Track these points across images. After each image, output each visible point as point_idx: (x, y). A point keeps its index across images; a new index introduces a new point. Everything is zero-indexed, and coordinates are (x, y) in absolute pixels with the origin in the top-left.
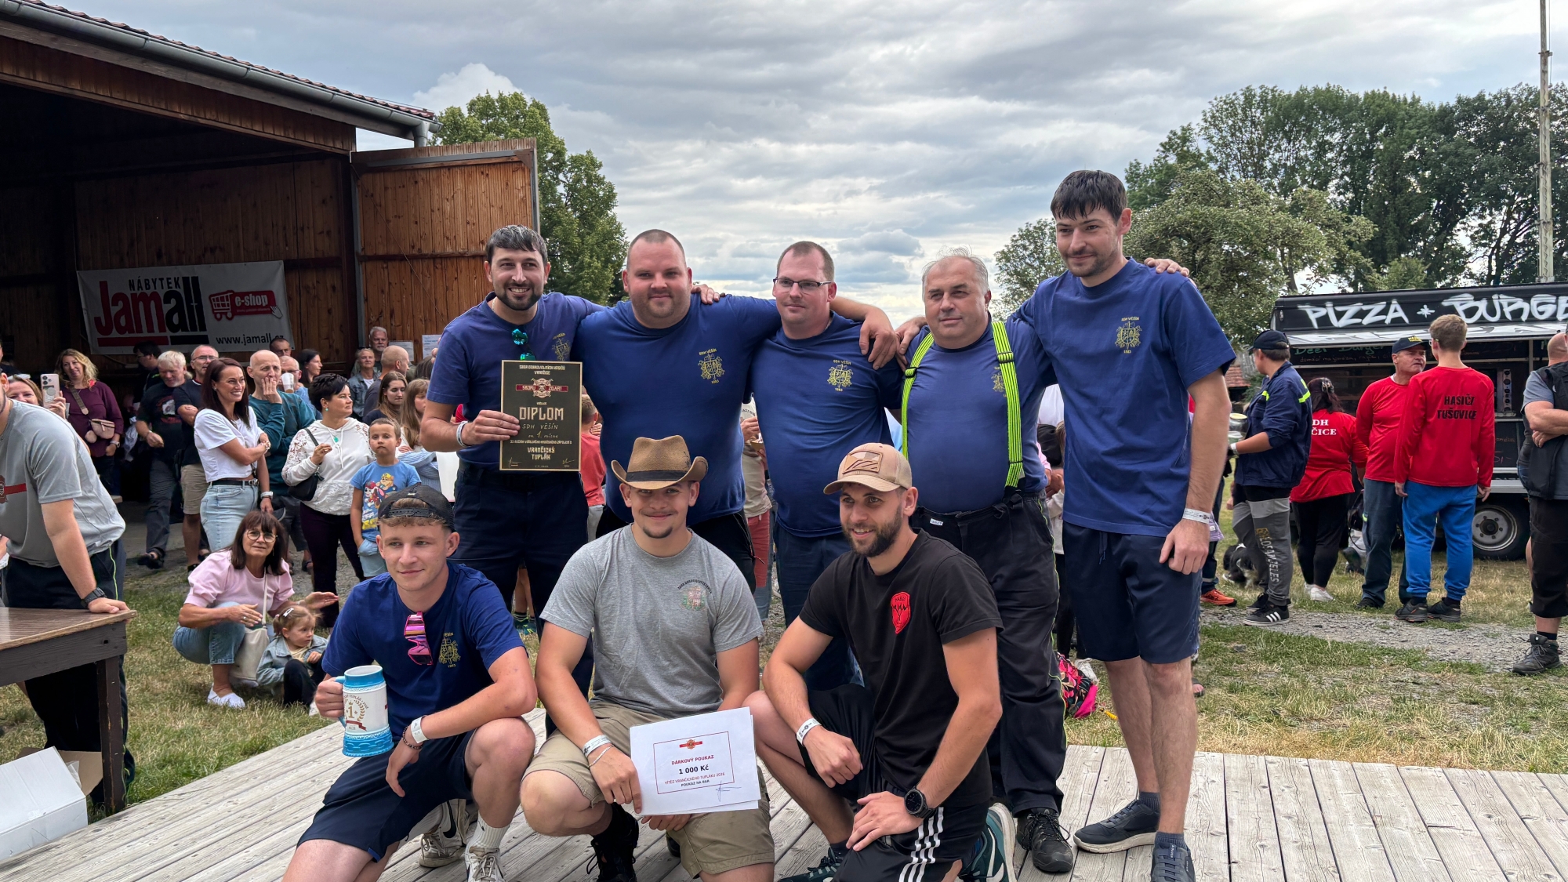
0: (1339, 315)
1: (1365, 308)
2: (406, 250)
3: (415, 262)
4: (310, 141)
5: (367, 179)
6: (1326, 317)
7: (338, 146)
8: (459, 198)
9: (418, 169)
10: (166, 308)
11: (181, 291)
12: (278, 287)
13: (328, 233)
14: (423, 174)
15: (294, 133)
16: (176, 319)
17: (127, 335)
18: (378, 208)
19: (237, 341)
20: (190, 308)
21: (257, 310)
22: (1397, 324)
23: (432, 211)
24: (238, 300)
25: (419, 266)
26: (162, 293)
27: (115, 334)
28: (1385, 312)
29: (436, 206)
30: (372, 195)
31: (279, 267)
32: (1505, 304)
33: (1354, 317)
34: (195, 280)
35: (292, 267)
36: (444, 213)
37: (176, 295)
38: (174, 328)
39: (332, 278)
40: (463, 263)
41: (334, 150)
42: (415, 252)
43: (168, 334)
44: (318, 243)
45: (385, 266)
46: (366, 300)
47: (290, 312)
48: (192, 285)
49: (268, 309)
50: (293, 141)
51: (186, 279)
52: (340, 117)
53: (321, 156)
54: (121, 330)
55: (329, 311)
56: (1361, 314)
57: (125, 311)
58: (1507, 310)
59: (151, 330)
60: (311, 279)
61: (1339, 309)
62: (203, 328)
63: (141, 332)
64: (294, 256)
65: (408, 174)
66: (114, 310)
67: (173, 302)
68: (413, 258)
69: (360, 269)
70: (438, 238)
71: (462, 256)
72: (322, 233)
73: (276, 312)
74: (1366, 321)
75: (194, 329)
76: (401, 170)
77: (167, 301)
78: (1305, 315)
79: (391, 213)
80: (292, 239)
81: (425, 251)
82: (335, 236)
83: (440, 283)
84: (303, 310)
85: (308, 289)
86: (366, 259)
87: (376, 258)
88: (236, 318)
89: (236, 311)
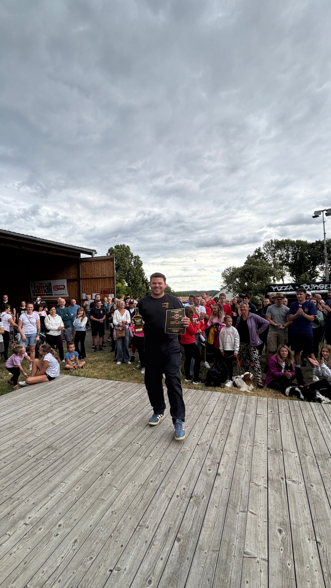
0: (279, 288)
1: (284, 287)
2: (89, 276)
4: (71, 256)
5: (82, 263)
6: (276, 288)
10: (45, 289)
11: (48, 285)
12: (65, 284)
13: (75, 274)
14: (93, 262)
16: (47, 291)
17: (38, 294)
18: (84, 269)
19: (58, 295)
20: (49, 288)
21: (62, 289)
22: (291, 290)
24: (58, 287)
25: (92, 280)
26: (44, 286)
27: (36, 294)
28: (288, 288)
29: (96, 268)
30: (83, 266)
31: (66, 280)
32: (313, 286)
33: (282, 289)
34: (51, 283)
35: (69, 281)
36: (97, 270)
37: (47, 286)
38: (47, 292)
39: (76, 283)
40: (100, 279)
41: (76, 258)
43: (46, 293)
44: (72, 276)
45: (86, 280)
46: (82, 286)
47: (68, 289)
48: (50, 284)
49: (64, 289)
50: (67, 256)
51: (49, 283)
52: (77, 252)
53: (73, 259)
54: (37, 293)
55: (75, 289)
56: (284, 288)
57: (38, 289)
58: (314, 287)
59: (42, 293)
60: (72, 283)
61: (279, 287)
62: (52, 292)
63: (40, 293)
64: (68, 278)
66: (36, 289)
67: (47, 287)
68: (91, 278)
69: (81, 281)
70: (96, 274)
71: (100, 278)
73: (65, 289)
74: (285, 289)
75: (50, 293)
77: (45, 287)
78: (272, 288)
79: (87, 269)
80: (68, 275)
81: (93, 277)
82: (77, 274)
83: (96, 283)
84: (70, 289)
85: (71, 285)
86: (82, 279)
87: (84, 279)
88: (58, 290)
89: (58, 289)
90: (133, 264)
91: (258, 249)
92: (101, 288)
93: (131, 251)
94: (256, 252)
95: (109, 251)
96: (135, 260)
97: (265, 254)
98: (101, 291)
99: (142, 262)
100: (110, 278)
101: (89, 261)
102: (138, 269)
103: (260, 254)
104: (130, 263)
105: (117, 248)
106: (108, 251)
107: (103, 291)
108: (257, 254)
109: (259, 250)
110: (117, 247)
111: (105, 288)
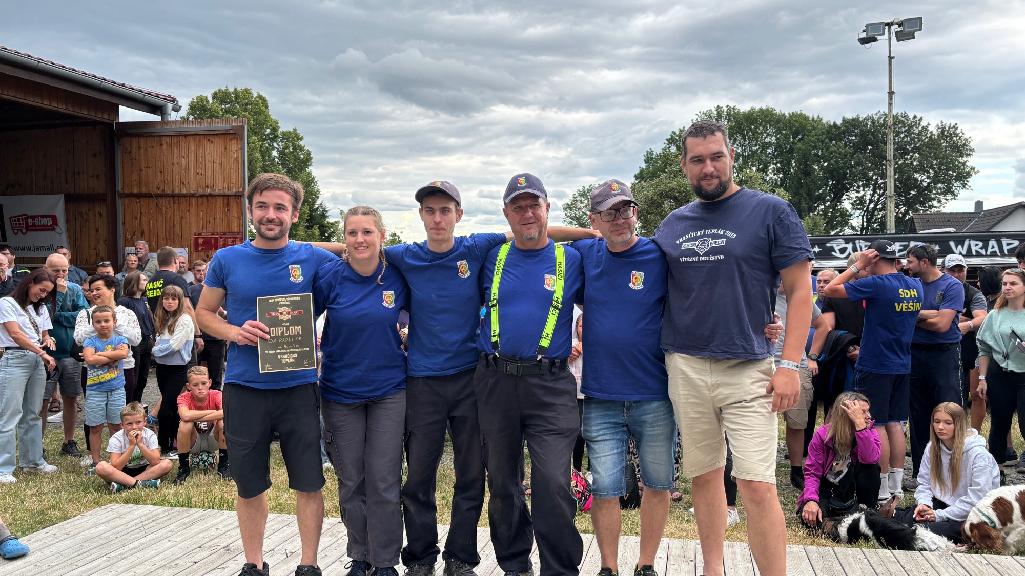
2: (153, 190)
3: (160, 199)
4: (84, 113)
5: (125, 140)
7: (105, 117)
8: (192, 156)
9: (163, 136)
12: (60, 212)
13: (98, 176)
14: (167, 139)
15: (73, 107)
18: (134, 161)
19: (29, 249)
21: (43, 228)
23: (173, 164)
24: (30, 220)
25: (162, 201)
29: (175, 161)
30: (130, 152)
31: (61, 198)
35: (70, 199)
36: (181, 166)
39: (101, 209)
40: (193, 200)
41: (102, 120)
42: (160, 192)
44: (86, 185)
45: (138, 200)
46: (124, 223)
47: (70, 229)
49: (52, 227)
50: (72, 113)
52: (106, 98)
53: (94, 123)
55: (97, 230)
60: (84, 208)
62: (5, 239)
64: (72, 192)
65: (156, 139)
68: (158, 196)
69: (119, 202)
70: (177, 184)
71: (193, 195)
72: (93, 176)
73: (58, 230)
76: (151, 136)
79: (143, 165)
80: (70, 180)
81: (167, 192)
82: (104, 178)
83: (177, 213)
84: (78, 229)
85: (81, 214)
86: (124, 196)
87: (132, 195)
88: (28, 233)
89: (29, 228)
92: (194, 230)
98: (196, 240)
100: (227, 197)
107: (200, 243)
108: (673, 149)
111: (209, 230)
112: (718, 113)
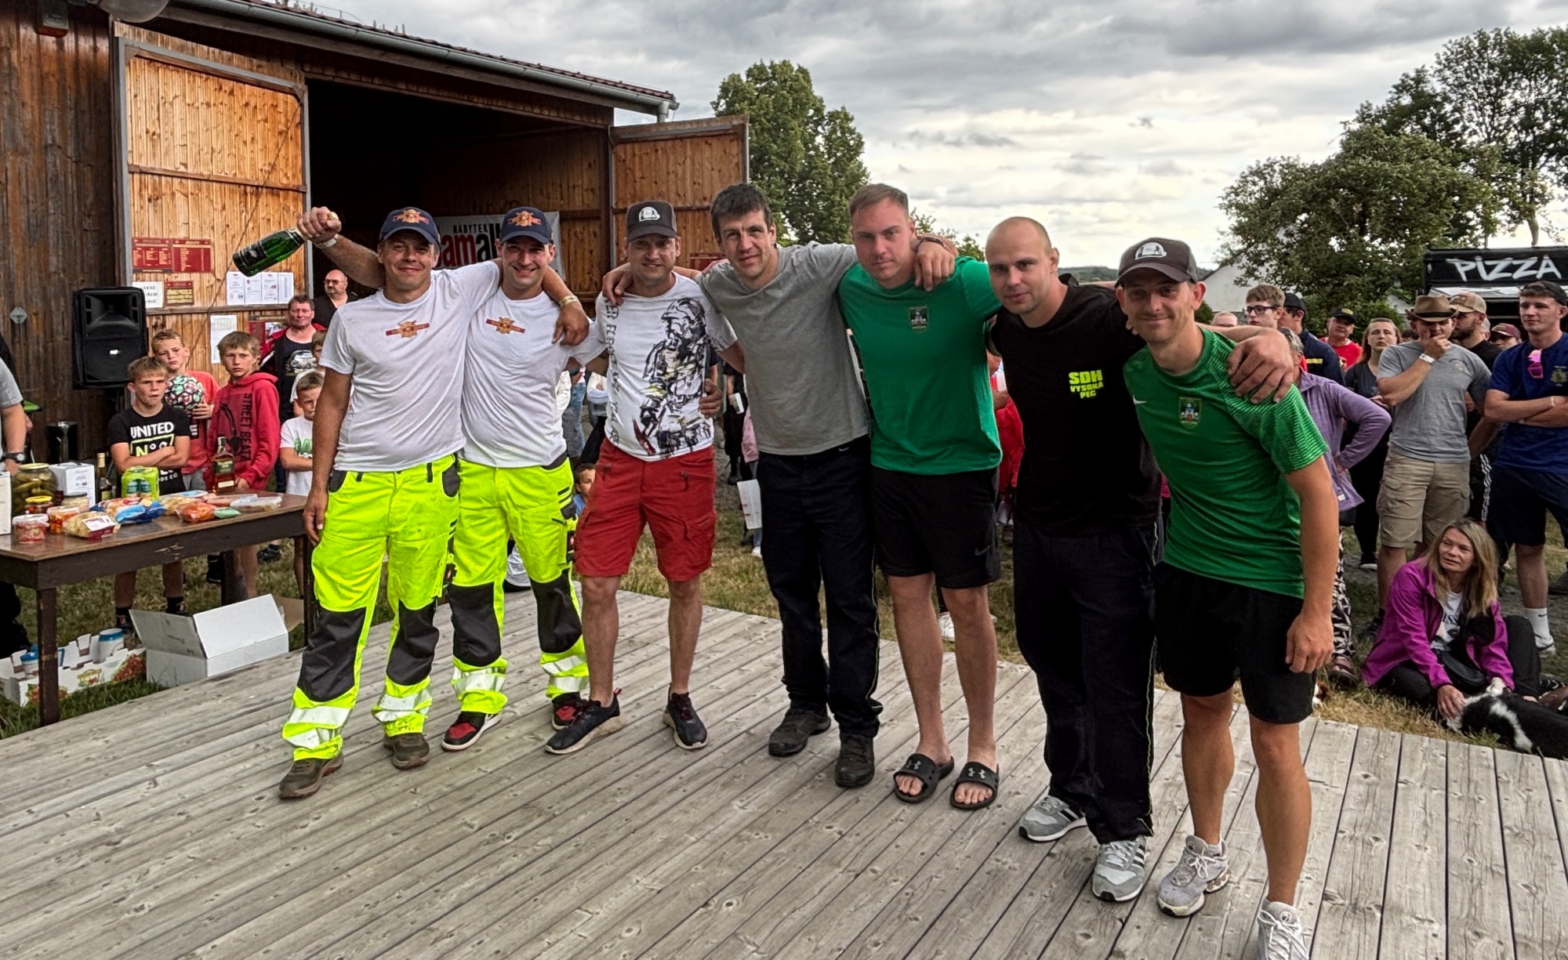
0: (1489, 269)
1: (1516, 262)
4: (577, 120)
5: (620, 148)
6: (1476, 270)
7: (599, 122)
9: (658, 141)
10: (478, 247)
11: (488, 234)
14: (662, 144)
15: (565, 113)
18: (628, 170)
26: (475, 236)
28: (1536, 267)
29: (671, 168)
30: (624, 161)
31: (557, 216)
33: (1504, 271)
34: (498, 226)
35: (565, 217)
39: (594, 227)
41: (595, 126)
44: (581, 200)
46: (617, 244)
51: (491, 225)
53: (586, 130)
55: (591, 252)
56: (1512, 269)
57: (450, 249)
60: (578, 226)
61: (1489, 263)
64: (566, 208)
66: (443, 248)
67: (482, 242)
69: (613, 219)
71: (688, 209)
72: (588, 190)
74: (1517, 275)
77: (478, 242)
78: (1454, 268)
79: (639, 175)
80: (565, 195)
82: (598, 192)
84: (572, 250)
90: (822, 149)
91: (1413, 75)
92: (691, 251)
93: (817, 91)
94: (1401, 88)
95: (725, 89)
96: (834, 131)
97: (1446, 99)
98: (693, 262)
99: (860, 137)
101: (645, 141)
102: (843, 170)
103: (1424, 101)
104: (808, 141)
105: (757, 80)
106: (717, 91)
107: (698, 264)
108: (1406, 100)
109: (1419, 79)
110: (757, 73)
111: (707, 251)
112: (1481, 41)
